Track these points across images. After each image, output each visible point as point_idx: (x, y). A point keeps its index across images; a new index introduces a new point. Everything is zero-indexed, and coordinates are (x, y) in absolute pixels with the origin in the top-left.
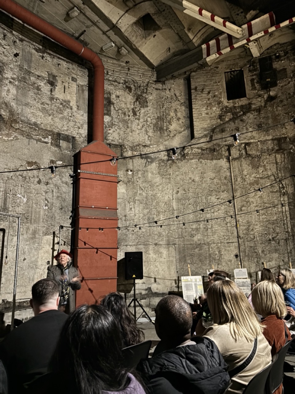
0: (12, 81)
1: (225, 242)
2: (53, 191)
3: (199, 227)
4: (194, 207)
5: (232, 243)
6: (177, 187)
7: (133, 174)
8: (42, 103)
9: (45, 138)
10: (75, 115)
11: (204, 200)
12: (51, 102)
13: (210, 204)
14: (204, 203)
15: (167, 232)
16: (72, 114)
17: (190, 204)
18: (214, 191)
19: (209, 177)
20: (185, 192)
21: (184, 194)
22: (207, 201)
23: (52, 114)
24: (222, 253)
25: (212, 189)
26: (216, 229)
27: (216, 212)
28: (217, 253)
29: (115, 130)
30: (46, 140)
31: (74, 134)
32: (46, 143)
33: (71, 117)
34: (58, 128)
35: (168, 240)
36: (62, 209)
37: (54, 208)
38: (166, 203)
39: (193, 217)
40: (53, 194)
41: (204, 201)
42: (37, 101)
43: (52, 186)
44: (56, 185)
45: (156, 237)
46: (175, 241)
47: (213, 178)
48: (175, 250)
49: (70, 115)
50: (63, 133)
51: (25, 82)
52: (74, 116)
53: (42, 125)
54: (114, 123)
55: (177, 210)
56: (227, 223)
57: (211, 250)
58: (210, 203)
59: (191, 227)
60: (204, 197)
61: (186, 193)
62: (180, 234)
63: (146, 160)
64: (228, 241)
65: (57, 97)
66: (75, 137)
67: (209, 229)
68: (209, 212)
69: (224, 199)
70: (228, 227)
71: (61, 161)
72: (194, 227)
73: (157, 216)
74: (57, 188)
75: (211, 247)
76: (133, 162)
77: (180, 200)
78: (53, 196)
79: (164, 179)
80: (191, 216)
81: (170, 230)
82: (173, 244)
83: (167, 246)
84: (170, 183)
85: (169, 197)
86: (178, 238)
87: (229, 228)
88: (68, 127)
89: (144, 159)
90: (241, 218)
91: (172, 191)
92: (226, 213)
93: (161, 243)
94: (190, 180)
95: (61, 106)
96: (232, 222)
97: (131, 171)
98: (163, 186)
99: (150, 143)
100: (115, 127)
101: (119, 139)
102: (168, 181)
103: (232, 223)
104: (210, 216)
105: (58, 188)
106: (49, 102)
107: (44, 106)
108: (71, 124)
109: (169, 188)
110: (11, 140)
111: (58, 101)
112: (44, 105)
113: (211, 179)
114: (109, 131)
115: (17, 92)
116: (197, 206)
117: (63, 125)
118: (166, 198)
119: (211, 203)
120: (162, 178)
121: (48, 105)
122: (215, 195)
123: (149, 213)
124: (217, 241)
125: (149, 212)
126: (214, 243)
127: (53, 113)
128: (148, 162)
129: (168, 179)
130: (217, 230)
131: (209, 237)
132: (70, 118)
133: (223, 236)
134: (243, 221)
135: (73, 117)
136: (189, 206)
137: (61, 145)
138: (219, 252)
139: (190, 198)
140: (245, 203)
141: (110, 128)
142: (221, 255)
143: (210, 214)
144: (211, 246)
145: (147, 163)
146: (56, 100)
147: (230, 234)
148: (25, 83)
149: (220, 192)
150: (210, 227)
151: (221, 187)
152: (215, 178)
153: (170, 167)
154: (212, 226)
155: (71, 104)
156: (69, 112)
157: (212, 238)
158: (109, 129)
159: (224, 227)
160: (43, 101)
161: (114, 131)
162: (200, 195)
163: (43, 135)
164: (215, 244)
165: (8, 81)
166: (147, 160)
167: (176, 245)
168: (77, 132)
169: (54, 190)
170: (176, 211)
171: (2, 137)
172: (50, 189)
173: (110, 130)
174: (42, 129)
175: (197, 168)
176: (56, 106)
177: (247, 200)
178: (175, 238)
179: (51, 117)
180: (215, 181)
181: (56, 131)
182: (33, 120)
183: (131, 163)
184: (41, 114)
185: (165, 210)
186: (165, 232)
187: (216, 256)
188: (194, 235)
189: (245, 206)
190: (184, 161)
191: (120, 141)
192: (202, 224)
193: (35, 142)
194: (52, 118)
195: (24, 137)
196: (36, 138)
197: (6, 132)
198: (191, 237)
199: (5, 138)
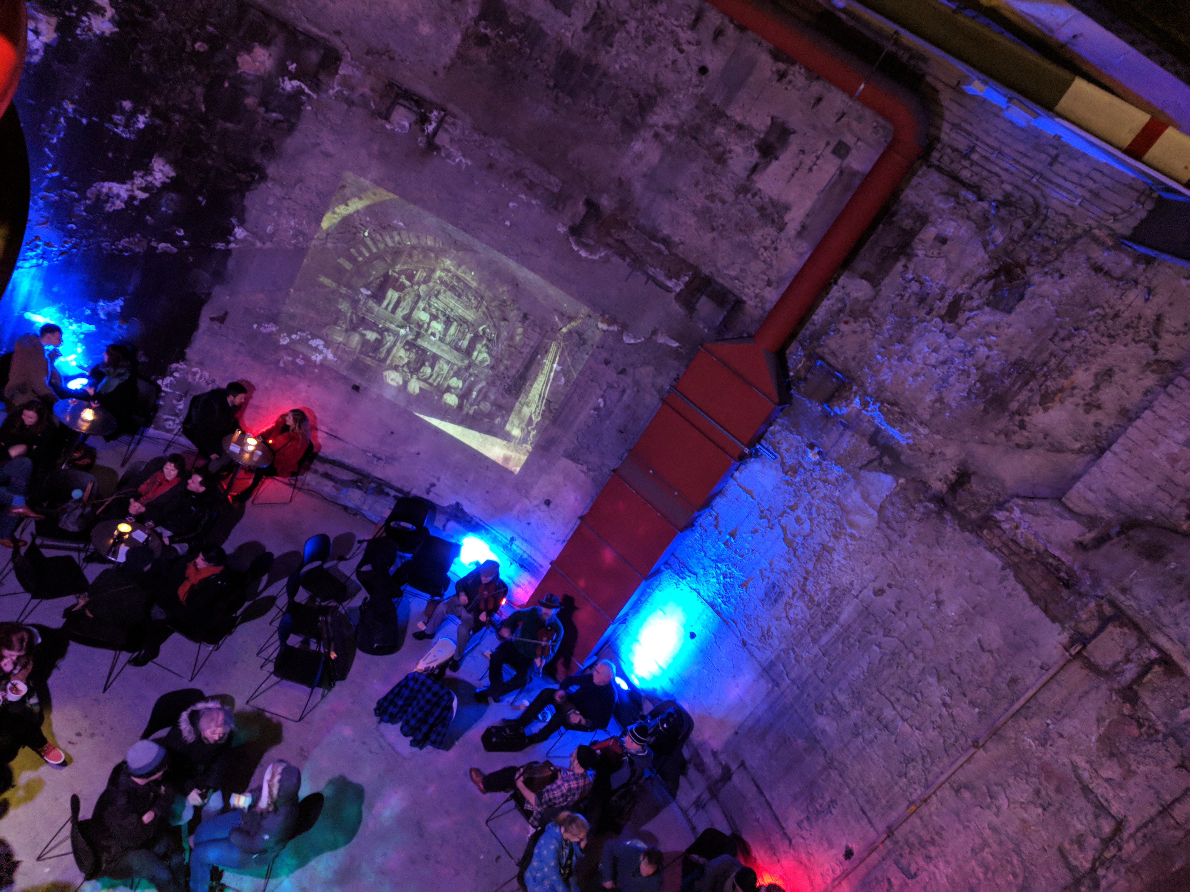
0: (663, 131)
1: (862, 802)
2: (624, 391)
3: (847, 710)
4: (880, 661)
5: (870, 822)
6: (890, 582)
7: (819, 463)
8: (712, 197)
9: (670, 278)
10: (779, 247)
11: (917, 672)
12: (737, 197)
13: (919, 695)
14: (909, 676)
15: (783, 646)
16: (773, 242)
17: (879, 646)
18: (956, 677)
19: (980, 635)
20: (894, 608)
21: (890, 611)
22: (920, 681)
23: (721, 228)
24: (834, 811)
25: (956, 669)
26: (875, 756)
27: (911, 726)
28: (828, 799)
29: (859, 329)
30: (670, 284)
31: (746, 295)
32: (668, 290)
33: (766, 248)
34: (715, 266)
35: (772, 664)
36: (621, 432)
37: (608, 422)
38: (836, 588)
39: (859, 677)
40: (622, 396)
41: (914, 673)
42: (700, 187)
43: (629, 380)
44: (636, 383)
45: (757, 633)
46: (783, 679)
47: (985, 646)
48: (768, 695)
49: (768, 243)
50: (720, 281)
51: (695, 138)
52: (776, 249)
53: (681, 246)
54: (871, 310)
55: (842, 626)
56: (905, 775)
57: (824, 777)
58: (921, 692)
59: (836, 692)
60: (920, 665)
61: (894, 613)
62: (804, 679)
63: (878, 453)
64: (867, 808)
65: (760, 190)
66: (744, 302)
67: (860, 739)
68: (899, 708)
69: (954, 722)
70: (897, 783)
71: (677, 341)
72: (842, 698)
73: (794, 594)
74: (635, 389)
75: (830, 774)
76: (842, 435)
77: (869, 613)
78: (619, 401)
79: (878, 534)
80: (857, 673)
81: (793, 650)
82: (773, 680)
83: (760, 670)
84: (883, 555)
85: (852, 584)
86: (793, 681)
87: (896, 789)
88: (742, 270)
89: (874, 448)
90: (939, 806)
91: (873, 578)
92: (925, 753)
93: (756, 652)
94: (933, 594)
95: (756, 215)
96: (916, 786)
97: (819, 453)
98: (863, 549)
99: (928, 417)
100: (864, 322)
101: (854, 359)
102: (884, 544)
103: (912, 790)
104: (890, 718)
105: (638, 391)
106: (729, 197)
107: (711, 205)
108: (756, 267)
109: (872, 563)
110: (595, 261)
111: (757, 198)
112: (713, 202)
113: (981, 646)
114: (843, 327)
115: (662, 160)
116: (890, 666)
117: (733, 264)
118: (845, 580)
119: (922, 695)
120: (878, 528)
121: (723, 202)
122: (949, 689)
123: (783, 575)
124: (851, 779)
125: (786, 573)
126: (841, 776)
127: (723, 225)
128: (881, 463)
129: (890, 542)
130: (872, 759)
131: (845, 751)
132: (762, 250)
133: (871, 787)
134: (935, 818)
135: (772, 251)
136: (875, 648)
137: (698, 306)
138: (833, 802)
139: (892, 634)
140: (984, 789)
141: (851, 319)
142: (831, 812)
143: (894, 713)
144: (831, 771)
145: (876, 463)
146: (754, 195)
147: (884, 802)
148: (693, 142)
149: (965, 695)
150: (869, 736)
151: (980, 686)
152: (990, 651)
153: (920, 520)
154: (871, 742)
155: (787, 218)
156: (768, 235)
157: (848, 763)
158: (846, 319)
159: (891, 773)
160: (715, 192)
161: (855, 332)
162: (918, 650)
163: (669, 270)
164: (841, 780)
165: (652, 133)
166: (880, 457)
167: (776, 688)
168: (757, 291)
169: (628, 391)
170: (837, 626)
171: (578, 251)
172: (621, 386)
173: (846, 323)
174: (676, 255)
175: (979, 583)
176: (742, 211)
177: (995, 788)
178: (787, 675)
179: (715, 234)
180: (985, 658)
181: (706, 270)
182: (666, 231)
183: (834, 435)
184: (692, 221)
185: (821, 600)
186: (780, 643)
187: (820, 801)
188: (825, 713)
189: (975, 796)
190: (967, 533)
191: (853, 364)
192: (859, 712)
193: (644, 279)
194: (714, 239)
195: (624, 260)
196: (651, 271)
197: (592, 243)
198: (816, 707)
199: (583, 254)
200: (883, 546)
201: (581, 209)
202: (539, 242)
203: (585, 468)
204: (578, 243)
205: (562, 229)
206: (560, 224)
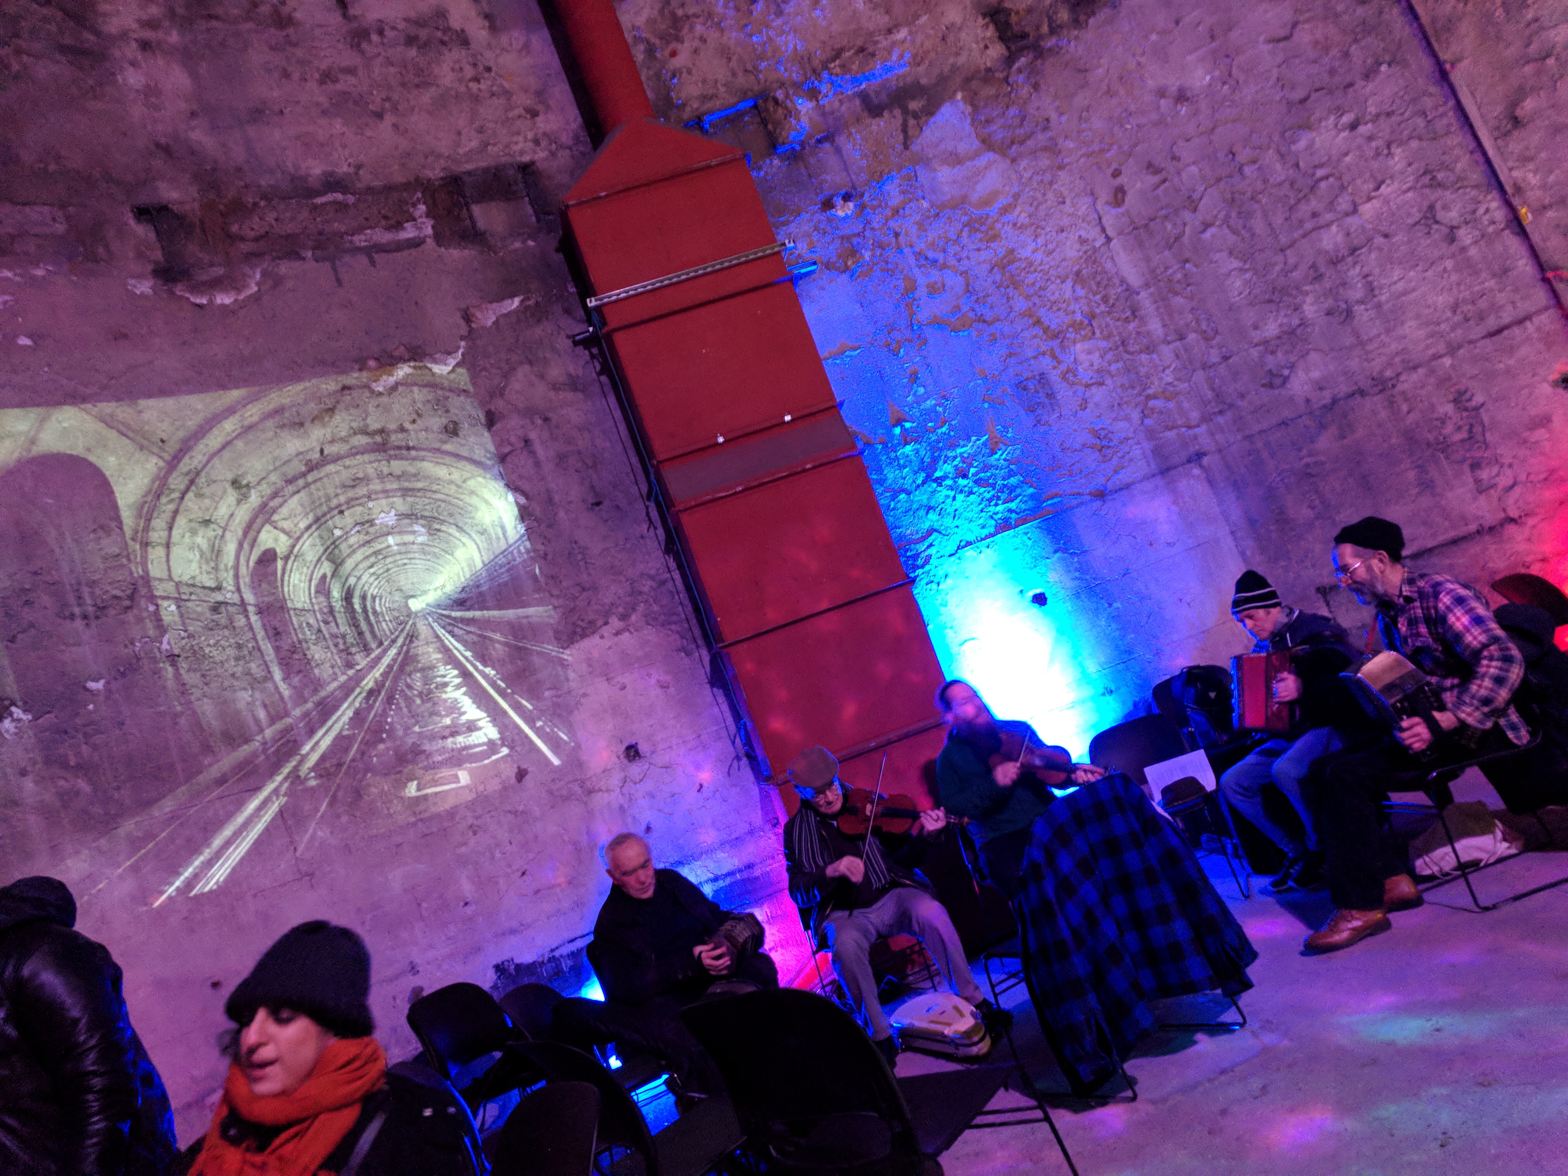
0: (148, 34)
1: (1478, 331)
2: (527, 442)
3: (1296, 322)
4: (1235, 232)
5: (1520, 322)
6: (1110, 171)
7: (862, 207)
8: (327, 77)
9: (398, 226)
10: (491, 64)
11: (1278, 166)
12: (362, 52)
13: (1320, 173)
14: (1280, 184)
15: (1136, 415)
16: (475, 65)
17: (1207, 226)
18: (1314, 96)
19: (1262, 38)
20: (1156, 179)
21: (1157, 187)
22: (1297, 165)
23: (387, 105)
24: (1479, 399)
25: (1298, 95)
26: (1400, 286)
27: (1369, 199)
28: (1449, 408)
29: (696, 43)
30: (409, 232)
31: (522, 153)
32: (416, 243)
33: (476, 80)
34: (439, 156)
35: (1157, 451)
36: (598, 504)
37: (562, 514)
38: (1078, 273)
39: (1247, 282)
40: (533, 453)
41: (1280, 172)
42: (296, 76)
43: (515, 422)
44: (529, 412)
45: (1091, 459)
46: (1196, 438)
47: (1282, 33)
48: (1211, 482)
49: (469, 72)
50: (469, 167)
51: (210, 17)
52: (489, 69)
53: (361, 172)
54: (680, 13)
55: (1147, 285)
56: (1452, 228)
57: (1405, 408)
58: (1316, 167)
59: (1257, 336)
60: (1270, 155)
61: (1164, 181)
62: (1210, 394)
63: (897, 112)
64: (1492, 323)
65: (380, 21)
66: (532, 163)
67: (1359, 309)
68: (1329, 216)
69: (1389, 115)
70: (1464, 249)
71: (512, 296)
72: (1271, 329)
73: (1054, 357)
74: (539, 422)
75: (1403, 393)
76: (838, 151)
77: (1146, 226)
78: (537, 464)
79: (1023, 164)
80: (1238, 284)
81: (1148, 398)
82: (1189, 461)
83: (1159, 481)
84: (1061, 167)
85: (1082, 241)
86: (1206, 418)
87: (1473, 252)
88: (481, 130)
89: (886, 114)
90: (1531, 166)
91: (1088, 200)
92: (1426, 179)
93: (1124, 477)
94: (1163, 102)
95: (413, 52)
96: (1481, 211)
97: (847, 198)
98: (1034, 198)
99: (886, 18)
100: (692, 29)
101: (734, 74)
102: (1045, 161)
103: (1486, 219)
104: (1340, 238)
105: (546, 420)
106: (349, 58)
107: (339, 87)
108: (491, 110)
109: (1066, 193)
110: (256, 298)
111: (389, 33)
112: (336, 81)
113: (1279, 40)
114: (677, 63)
115: (194, 75)
116: (1249, 215)
117: (459, 133)
118: (1072, 251)
119: (1321, 166)
120: (1013, 160)
121: (351, 71)
122: (1330, 112)
123: (1013, 360)
124: (1428, 347)
125: (1010, 355)
126: (1415, 368)
127: (388, 99)
128: (916, 116)
129: (1045, 149)
130: (1405, 293)
131: (1370, 347)
132: (473, 86)
133: (1454, 308)
134: (1552, 178)
135: (487, 75)
136: (1207, 235)
137: (481, 224)
138: (1459, 399)
139: (1196, 196)
140: (1528, 69)
141: (674, 45)
142: (1477, 409)
143: (1334, 228)
144: (1400, 387)
145: (912, 122)
146: (381, 32)
147: (1491, 283)
148: (215, 23)
149: (1350, 85)
150: (1357, 292)
151: (1346, 55)
152: (1295, 25)
153: (1036, 87)
154: (1371, 289)
155: (455, 23)
156: (458, 61)
157: (1394, 347)
158: (667, 53)
159: (1441, 258)
160: (324, 66)
161: (696, 51)
162: (1244, 155)
163: (386, 218)
164: (1421, 371)
165: (134, 45)
166: (905, 111)
167: (1205, 461)
168: (530, 135)
169: (533, 435)
170: (1143, 294)
171: (211, 302)
172: (513, 439)
173: (674, 54)
174: (370, 190)
175: (1177, 23)
176: (390, 63)
177: (1533, 48)
178: (1189, 427)
179: (389, 119)
180: (1304, 37)
181: (434, 173)
182: (316, 169)
183: (832, 161)
184: (338, 126)
185: (1086, 309)
186: (1128, 419)
187: (1449, 429)
188: (1286, 372)
189: (1535, 90)
190: (1091, 21)
191: (742, 80)
192: (1309, 299)
193: (363, 260)
194: (395, 126)
195: (304, 259)
196: (360, 240)
197: (220, 271)
198: (1270, 386)
199: (224, 299)
200: (1047, 162)
201: (142, 231)
202: (125, 336)
203: (615, 623)
204: (197, 288)
205: (144, 287)
206: (132, 281)
